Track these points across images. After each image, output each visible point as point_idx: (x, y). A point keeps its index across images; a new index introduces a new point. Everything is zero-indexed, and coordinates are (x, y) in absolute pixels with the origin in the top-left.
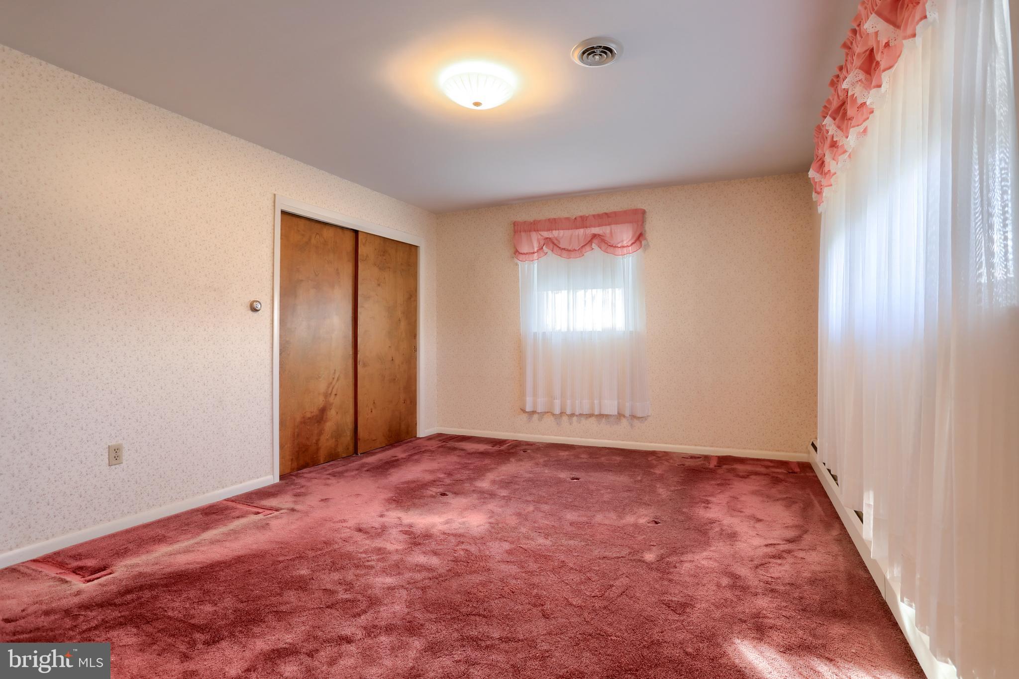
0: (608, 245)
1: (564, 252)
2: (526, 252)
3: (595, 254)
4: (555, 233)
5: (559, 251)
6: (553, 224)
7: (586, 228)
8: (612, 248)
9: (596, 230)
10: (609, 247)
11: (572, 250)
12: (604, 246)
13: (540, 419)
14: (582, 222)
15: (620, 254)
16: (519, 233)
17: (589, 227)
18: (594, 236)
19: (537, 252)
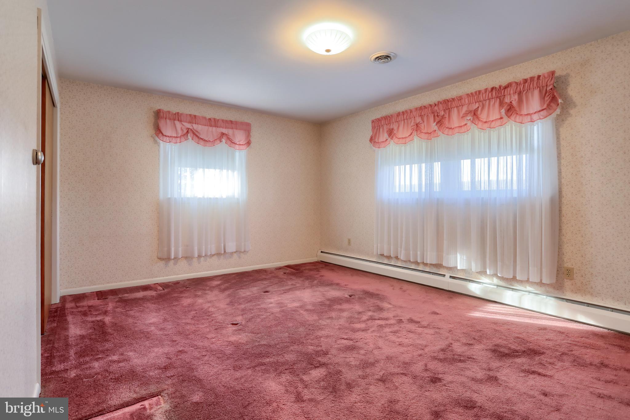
0: (231, 142)
1: (201, 141)
2: (169, 135)
3: (223, 145)
4: (195, 126)
5: (197, 139)
6: (193, 119)
7: (218, 127)
8: (234, 145)
9: (224, 131)
10: (232, 143)
11: (207, 140)
12: (229, 142)
13: (175, 264)
14: (213, 123)
15: (238, 149)
16: (164, 119)
17: (220, 127)
18: (223, 134)
19: (180, 137)
